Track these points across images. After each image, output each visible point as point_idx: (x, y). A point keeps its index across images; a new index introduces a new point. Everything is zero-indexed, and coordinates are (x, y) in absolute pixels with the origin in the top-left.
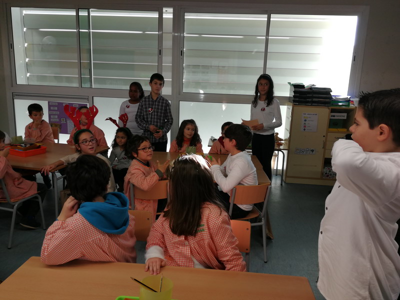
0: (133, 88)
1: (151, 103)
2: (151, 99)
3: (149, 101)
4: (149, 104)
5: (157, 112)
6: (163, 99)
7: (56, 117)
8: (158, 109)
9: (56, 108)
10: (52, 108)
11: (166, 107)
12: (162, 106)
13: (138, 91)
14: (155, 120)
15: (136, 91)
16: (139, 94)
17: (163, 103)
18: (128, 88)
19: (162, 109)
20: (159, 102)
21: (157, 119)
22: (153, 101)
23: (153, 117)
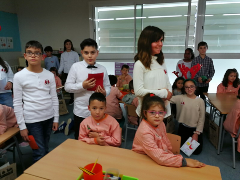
0: (188, 52)
1: (200, 61)
2: (200, 59)
3: (199, 60)
4: (199, 62)
5: (205, 67)
6: (209, 58)
7: (119, 71)
8: (206, 64)
9: (119, 67)
10: (117, 66)
11: (210, 63)
12: (208, 62)
13: (191, 54)
14: (204, 72)
15: (189, 54)
16: (191, 56)
17: (208, 60)
18: (184, 52)
19: (208, 65)
20: (206, 60)
21: (205, 71)
22: (202, 60)
23: (202, 70)
